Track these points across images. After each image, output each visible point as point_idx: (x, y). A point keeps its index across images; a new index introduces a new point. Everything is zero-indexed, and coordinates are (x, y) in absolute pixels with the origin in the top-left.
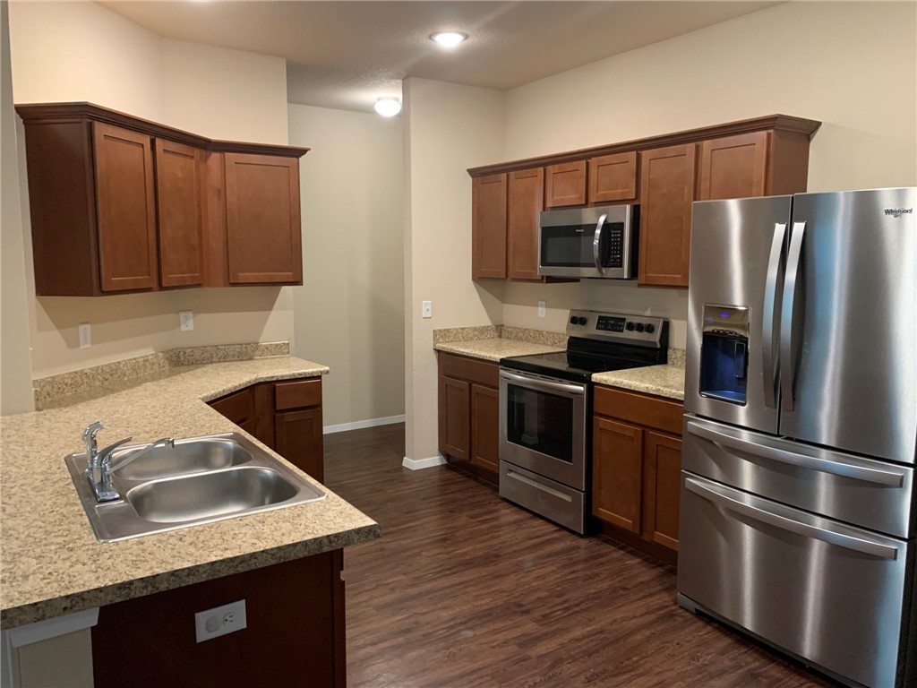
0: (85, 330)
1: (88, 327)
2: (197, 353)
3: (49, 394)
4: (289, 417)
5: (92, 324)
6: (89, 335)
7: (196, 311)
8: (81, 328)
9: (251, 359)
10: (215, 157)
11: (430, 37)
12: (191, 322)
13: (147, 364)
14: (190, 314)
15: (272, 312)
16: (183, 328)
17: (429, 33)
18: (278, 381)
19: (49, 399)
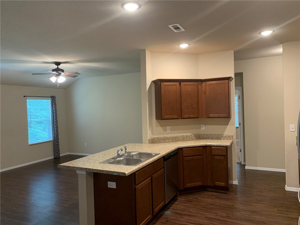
0: (168, 128)
1: (169, 127)
2: (205, 136)
3: (157, 141)
4: (216, 157)
5: (170, 126)
6: (170, 128)
7: (206, 124)
8: (167, 127)
9: (220, 139)
10: (204, 83)
11: (260, 33)
12: (204, 127)
13: (187, 137)
14: (204, 125)
15: (228, 126)
16: (202, 129)
17: (259, 32)
18: (212, 146)
19: (156, 142)
